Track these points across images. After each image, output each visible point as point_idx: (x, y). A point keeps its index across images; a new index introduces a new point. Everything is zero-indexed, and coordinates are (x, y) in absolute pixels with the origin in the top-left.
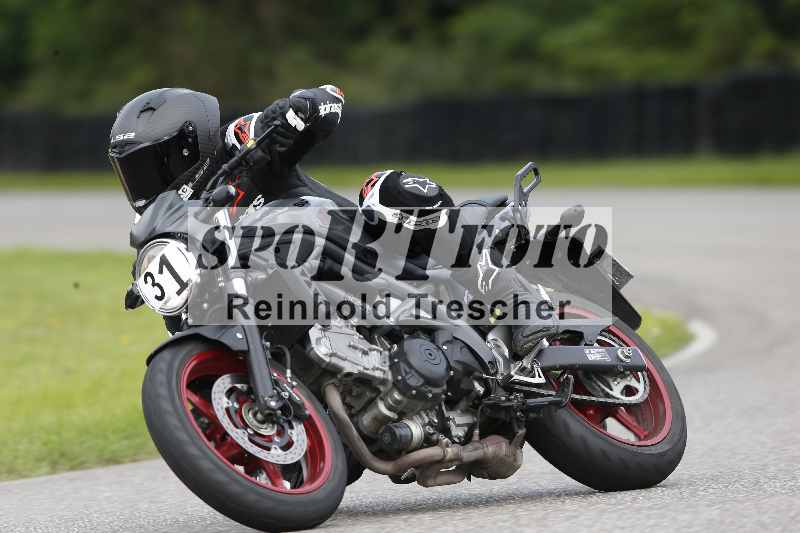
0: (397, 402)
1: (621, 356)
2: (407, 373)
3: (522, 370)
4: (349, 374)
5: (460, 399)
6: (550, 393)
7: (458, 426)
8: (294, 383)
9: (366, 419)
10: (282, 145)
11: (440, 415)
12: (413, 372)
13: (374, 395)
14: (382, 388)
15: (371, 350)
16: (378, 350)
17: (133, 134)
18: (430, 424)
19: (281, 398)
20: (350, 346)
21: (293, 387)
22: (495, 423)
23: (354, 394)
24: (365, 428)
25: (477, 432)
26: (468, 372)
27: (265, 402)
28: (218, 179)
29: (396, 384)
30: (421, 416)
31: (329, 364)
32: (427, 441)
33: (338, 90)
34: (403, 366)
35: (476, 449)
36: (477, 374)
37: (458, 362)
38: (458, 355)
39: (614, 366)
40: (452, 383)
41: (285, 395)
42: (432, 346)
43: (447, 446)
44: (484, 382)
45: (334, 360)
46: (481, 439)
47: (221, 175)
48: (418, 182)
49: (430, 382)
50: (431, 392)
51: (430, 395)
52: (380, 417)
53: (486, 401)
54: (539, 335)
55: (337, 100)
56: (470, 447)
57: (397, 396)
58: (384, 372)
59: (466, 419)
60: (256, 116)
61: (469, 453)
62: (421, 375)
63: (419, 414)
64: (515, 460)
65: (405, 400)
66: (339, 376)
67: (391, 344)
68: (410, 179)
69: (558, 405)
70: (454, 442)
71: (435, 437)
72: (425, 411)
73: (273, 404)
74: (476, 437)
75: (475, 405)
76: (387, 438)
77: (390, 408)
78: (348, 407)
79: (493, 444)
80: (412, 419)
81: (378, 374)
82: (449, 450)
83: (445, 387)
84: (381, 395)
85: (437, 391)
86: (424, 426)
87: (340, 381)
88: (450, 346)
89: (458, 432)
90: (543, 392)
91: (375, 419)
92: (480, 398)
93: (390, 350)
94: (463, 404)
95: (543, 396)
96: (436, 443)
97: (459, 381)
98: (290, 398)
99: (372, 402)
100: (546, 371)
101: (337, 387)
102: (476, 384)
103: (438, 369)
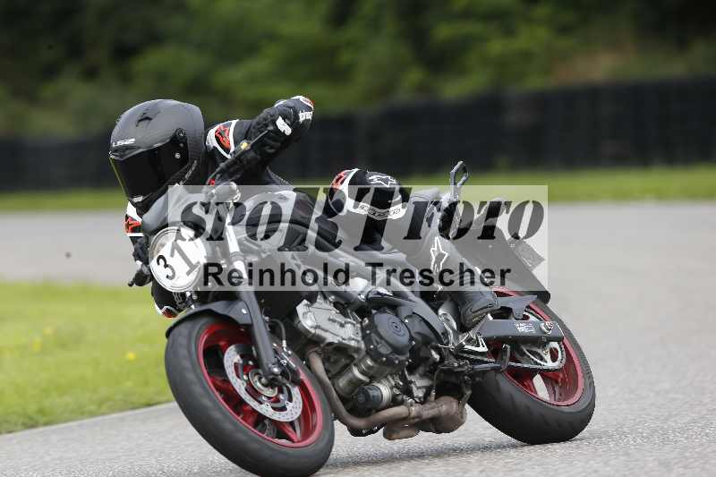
0: (369, 368)
1: (544, 328)
2: (378, 343)
3: (469, 341)
4: (331, 344)
5: (419, 365)
6: (491, 360)
7: (418, 388)
8: (290, 352)
9: (342, 382)
10: (272, 147)
11: (403, 378)
12: (383, 342)
13: (348, 361)
14: (356, 356)
15: (346, 323)
16: (352, 324)
17: (133, 140)
18: (397, 386)
19: (280, 365)
20: (330, 320)
21: (289, 355)
22: (447, 385)
23: (332, 360)
24: (341, 390)
25: (433, 393)
26: (426, 342)
27: (270, 369)
28: (215, 176)
29: (368, 352)
30: (388, 380)
31: (314, 335)
32: (395, 402)
33: (308, 100)
34: (374, 336)
35: (432, 408)
36: (434, 344)
37: (419, 333)
38: (418, 327)
39: (538, 337)
40: (414, 351)
41: (284, 362)
42: (397, 320)
43: (412, 405)
44: (439, 351)
45: (318, 332)
46: (436, 399)
47: (218, 173)
48: (382, 180)
49: (397, 350)
50: (397, 358)
51: (397, 362)
52: (354, 381)
53: (440, 367)
54: (485, 310)
55: (309, 109)
56: (427, 406)
57: (369, 362)
58: (358, 342)
59: (424, 383)
60: (234, 122)
61: (428, 411)
62: (390, 345)
63: (386, 377)
64: (462, 417)
65: (376, 366)
66: (322, 345)
67: (362, 318)
68: (374, 177)
69: (496, 370)
70: (416, 402)
71: (400, 398)
72: (391, 375)
73: (276, 370)
74: (433, 398)
75: (432, 370)
76: (361, 398)
77: (363, 373)
78: (327, 371)
79: (445, 404)
80: (381, 383)
81: (353, 343)
82: (413, 408)
83: (408, 355)
84: (355, 362)
85: (402, 358)
86: (392, 388)
87: (323, 349)
88: (411, 319)
89: (419, 393)
90: (486, 359)
91: (350, 382)
92: (435, 364)
93: (361, 323)
94: (421, 370)
95: (486, 362)
96: (402, 403)
97: (419, 349)
98: (288, 364)
99: (346, 367)
100: (488, 341)
101: (320, 354)
102: (433, 353)
103: (403, 339)
